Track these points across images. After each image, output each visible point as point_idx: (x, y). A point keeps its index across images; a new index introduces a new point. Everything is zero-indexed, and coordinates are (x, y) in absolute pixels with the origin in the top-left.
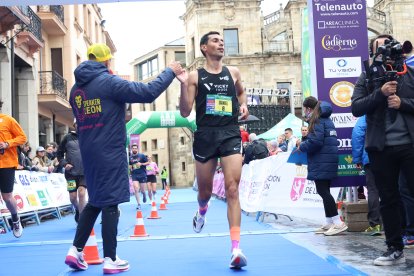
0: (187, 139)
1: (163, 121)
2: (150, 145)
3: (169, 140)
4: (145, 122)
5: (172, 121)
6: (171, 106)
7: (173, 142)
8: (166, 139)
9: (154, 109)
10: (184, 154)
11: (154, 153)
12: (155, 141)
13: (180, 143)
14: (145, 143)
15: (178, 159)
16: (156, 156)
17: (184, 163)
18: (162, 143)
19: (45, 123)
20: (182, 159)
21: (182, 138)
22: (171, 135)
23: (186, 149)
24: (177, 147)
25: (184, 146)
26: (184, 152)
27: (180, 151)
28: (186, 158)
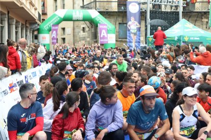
0: (87, 29)
1: (75, 17)
3: (74, 29)
4: (62, 17)
5: (81, 17)
6: (76, 6)
7: (76, 30)
8: (72, 29)
9: (64, 8)
10: (84, 39)
11: (63, 37)
12: (64, 29)
13: (82, 32)
16: (64, 39)
18: (69, 31)
19: (3, 16)
20: (83, 42)
21: (84, 28)
22: (75, 26)
23: (86, 36)
24: (80, 34)
25: (85, 33)
26: (84, 38)
27: (81, 36)
28: (86, 42)
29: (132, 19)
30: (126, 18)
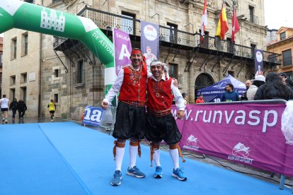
0: (63, 72)
2: (18, 79)
3: (40, 73)
4: (12, 14)
7: (45, 75)
10: (57, 86)
11: (23, 85)
12: (25, 75)
13: (53, 76)
14: (14, 78)
15: (50, 91)
16: (24, 89)
17: (56, 95)
18: (33, 76)
20: (55, 91)
21: (57, 71)
22: (43, 68)
23: (61, 81)
24: (50, 79)
25: (58, 78)
26: (58, 84)
27: (52, 83)
28: (60, 90)
29: (149, 49)
30: (140, 48)
